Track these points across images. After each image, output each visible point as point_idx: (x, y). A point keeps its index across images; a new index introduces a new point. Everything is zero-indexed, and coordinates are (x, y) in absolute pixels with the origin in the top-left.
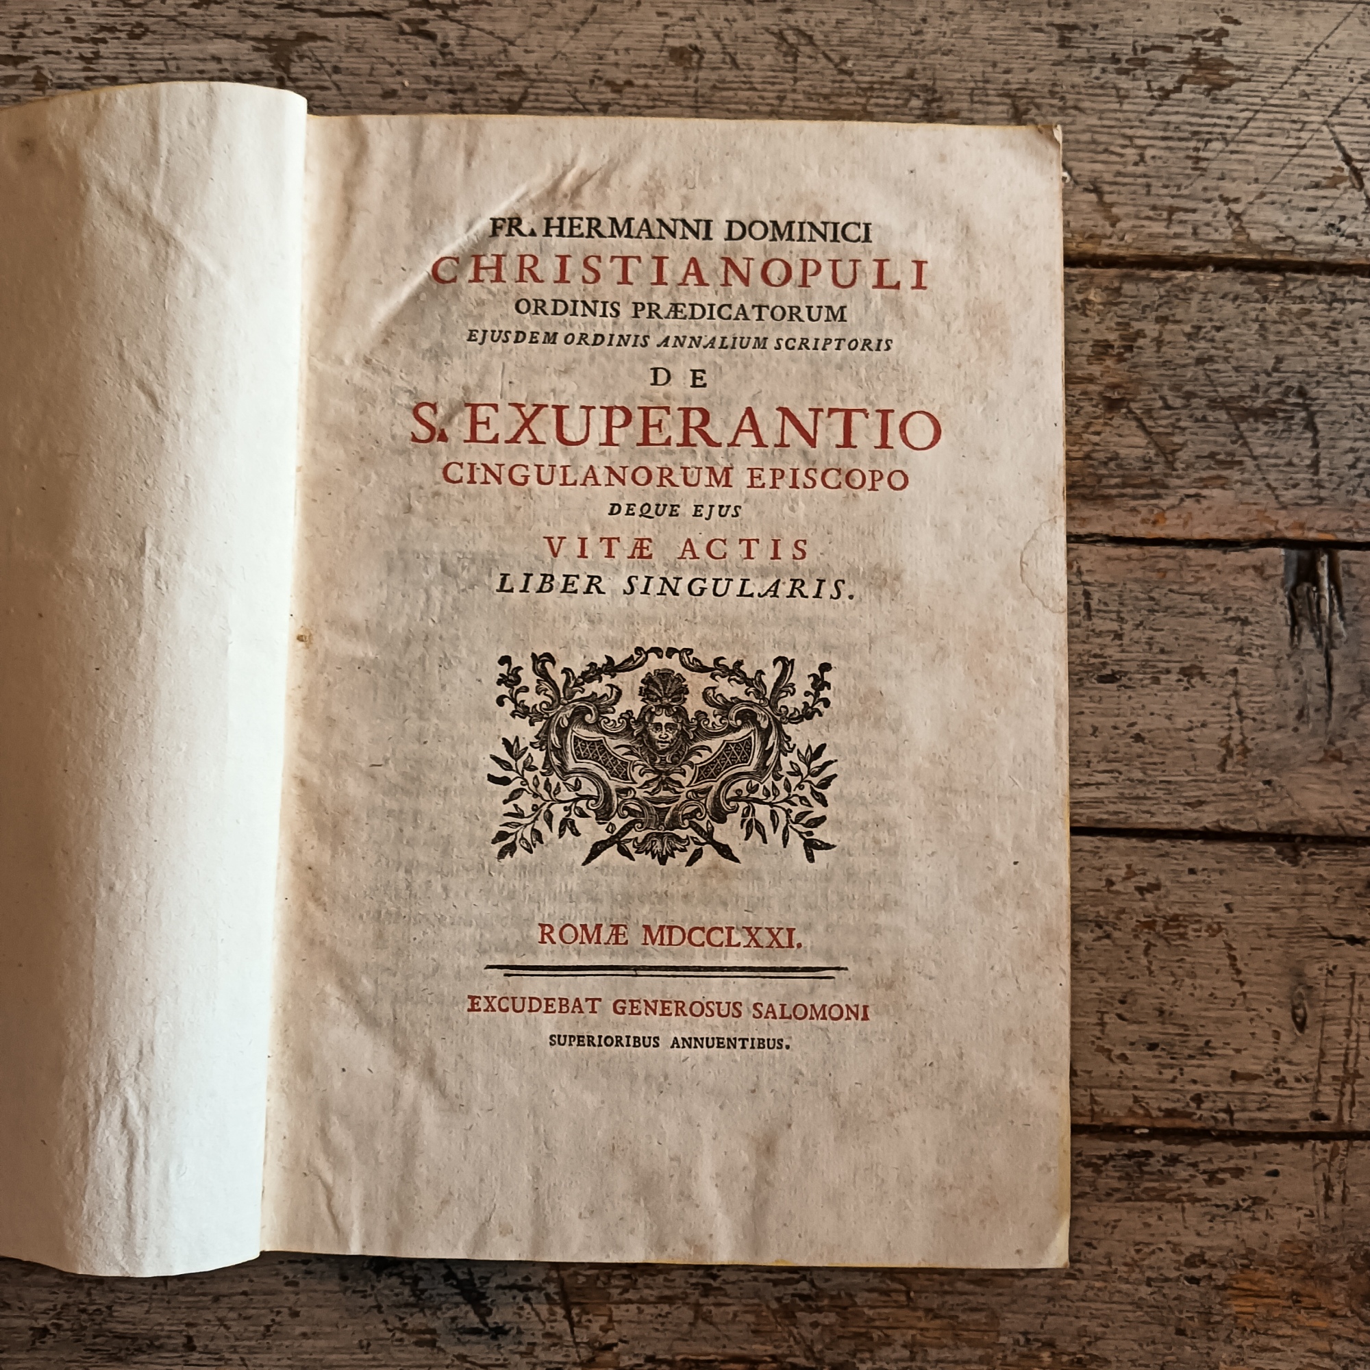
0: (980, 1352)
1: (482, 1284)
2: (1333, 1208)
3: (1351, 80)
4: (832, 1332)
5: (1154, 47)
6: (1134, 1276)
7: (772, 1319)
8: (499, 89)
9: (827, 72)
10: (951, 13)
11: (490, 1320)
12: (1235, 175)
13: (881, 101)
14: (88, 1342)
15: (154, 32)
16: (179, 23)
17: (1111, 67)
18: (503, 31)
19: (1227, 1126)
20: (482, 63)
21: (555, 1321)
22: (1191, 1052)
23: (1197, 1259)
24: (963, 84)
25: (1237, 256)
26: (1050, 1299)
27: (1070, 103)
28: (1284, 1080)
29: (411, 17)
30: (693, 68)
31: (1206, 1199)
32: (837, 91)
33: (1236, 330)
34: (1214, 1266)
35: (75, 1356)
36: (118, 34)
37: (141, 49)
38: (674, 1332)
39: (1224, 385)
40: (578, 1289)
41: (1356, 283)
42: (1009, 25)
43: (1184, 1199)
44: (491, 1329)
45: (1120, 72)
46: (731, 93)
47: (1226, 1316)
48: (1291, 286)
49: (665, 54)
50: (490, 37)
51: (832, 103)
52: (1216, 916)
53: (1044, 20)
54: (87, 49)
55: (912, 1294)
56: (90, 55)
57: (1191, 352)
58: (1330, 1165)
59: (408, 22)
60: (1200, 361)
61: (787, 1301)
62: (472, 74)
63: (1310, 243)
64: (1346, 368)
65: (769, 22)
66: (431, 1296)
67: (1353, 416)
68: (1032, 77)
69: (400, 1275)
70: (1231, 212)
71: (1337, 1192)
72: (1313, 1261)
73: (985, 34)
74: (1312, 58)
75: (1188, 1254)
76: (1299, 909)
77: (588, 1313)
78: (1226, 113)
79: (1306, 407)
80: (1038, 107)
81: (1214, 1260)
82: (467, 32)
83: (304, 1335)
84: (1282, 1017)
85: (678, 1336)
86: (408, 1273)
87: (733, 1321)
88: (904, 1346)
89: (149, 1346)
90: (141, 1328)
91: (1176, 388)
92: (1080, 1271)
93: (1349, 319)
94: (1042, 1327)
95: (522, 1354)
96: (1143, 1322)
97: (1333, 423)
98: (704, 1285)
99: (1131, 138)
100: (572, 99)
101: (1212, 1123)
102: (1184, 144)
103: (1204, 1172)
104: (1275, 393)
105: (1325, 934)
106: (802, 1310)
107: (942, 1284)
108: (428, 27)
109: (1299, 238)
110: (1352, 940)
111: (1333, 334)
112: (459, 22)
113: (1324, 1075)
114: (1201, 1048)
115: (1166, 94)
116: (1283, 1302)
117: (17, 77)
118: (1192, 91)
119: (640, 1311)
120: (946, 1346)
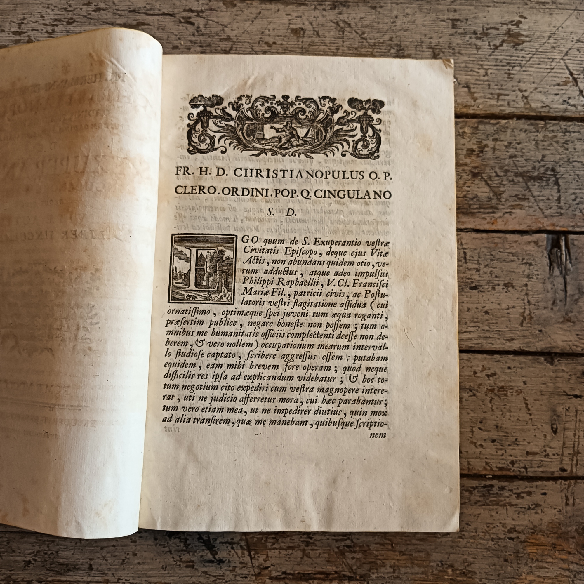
0: (422, 569)
1: (214, 542)
2: (569, 508)
3: (572, 41)
4: (360, 561)
5: (491, 28)
6: (486, 537)
7: (335, 555)
8: (221, 46)
9: (357, 39)
10: (407, 14)
11: (217, 557)
12: (525, 80)
13: (379, 50)
14: (48, 567)
15: (77, 22)
16: (88, 18)
17: (473, 36)
18: (222, 21)
19: (525, 474)
20: (214, 35)
21: (244, 557)
22: (510, 443)
23: (512, 530)
24: (412, 44)
25: (526, 114)
26: (452, 547)
27: (457, 51)
28: (548, 455)
29: (185, 16)
30: (301, 37)
31: (516, 505)
32: (361, 47)
33: (526, 144)
34: (520, 533)
35: (42, 572)
36: (62, 23)
37: (72, 28)
38: (294, 561)
39: (521, 167)
40: (254, 543)
41: (575, 125)
42: (431, 19)
43: (507, 504)
44: (217, 561)
45: (477, 38)
46: (316, 47)
47: (525, 554)
48: (548, 126)
49: (289, 31)
50: (217, 24)
51: (358, 51)
52: (519, 387)
53: (446, 17)
54: (50, 29)
55: (394, 545)
56: (51, 31)
57: (507, 153)
58: (568, 490)
59: (183, 18)
60: (511, 157)
61: (341, 548)
62: (209, 39)
63: (556, 108)
64: (571, 160)
65: (332, 18)
66: (192, 547)
67: (574, 179)
68: (441, 40)
69: (179, 538)
70: (523, 96)
71: (571, 501)
72: (561, 531)
73: (421, 23)
74: (556, 33)
75: (508, 528)
76: (554, 383)
77: (258, 554)
78: (521, 55)
79: (555, 176)
80: (443, 53)
81: (520, 530)
82: (207, 22)
83: (139, 563)
84: (547, 428)
85: (296, 563)
86: (183, 537)
87: (319, 557)
88: (391, 567)
89: (73, 568)
90: (70, 561)
91: (501, 168)
92: (464, 535)
93: (572, 139)
94: (448, 558)
95: (230, 571)
96: (490, 557)
97: (566, 182)
98: (307, 542)
99: (482, 65)
100: (251, 50)
101: (518, 473)
102: (504, 68)
103: (515, 493)
104: (542, 170)
105: (565, 394)
106: (348, 552)
107: (406, 541)
108: (191, 20)
109: (551, 106)
110: (576, 396)
111: (566, 146)
112: (204, 18)
113: (565, 453)
114: (513, 442)
115: (496, 47)
116: (548, 548)
117: (20, 40)
118: (507, 46)
119: (280, 553)
120: (408, 567)
